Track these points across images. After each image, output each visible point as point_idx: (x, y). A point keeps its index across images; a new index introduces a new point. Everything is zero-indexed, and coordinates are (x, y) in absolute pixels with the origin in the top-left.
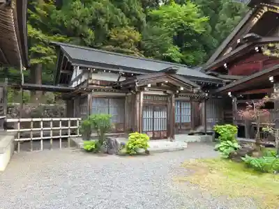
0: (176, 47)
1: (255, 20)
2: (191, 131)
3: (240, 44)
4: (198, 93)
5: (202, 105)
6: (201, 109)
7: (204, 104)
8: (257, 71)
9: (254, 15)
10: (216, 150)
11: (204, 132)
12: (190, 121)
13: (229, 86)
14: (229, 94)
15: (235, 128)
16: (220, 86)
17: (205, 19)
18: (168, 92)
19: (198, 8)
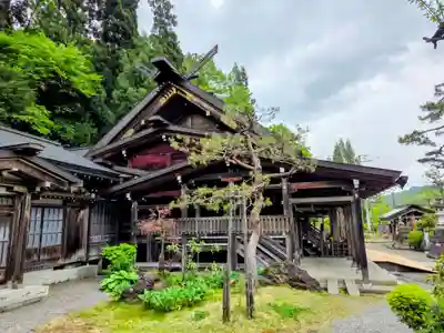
0: (43, 107)
1: (163, 101)
2: (61, 262)
3: (144, 127)
4: (78, 192)
5: (84, 213)
6: (82, 220)
7: (87, 210)
8: (164, 167)
9: (161, 93)
10: (102, 290)
11: (84, 260)
12: (59, 242)
13: (128, 184)
14: (128, 196)
15: (133, 249)
16: (116, 183)
17: (97, 77)
18: (16, 188)
19: (87, 58)
